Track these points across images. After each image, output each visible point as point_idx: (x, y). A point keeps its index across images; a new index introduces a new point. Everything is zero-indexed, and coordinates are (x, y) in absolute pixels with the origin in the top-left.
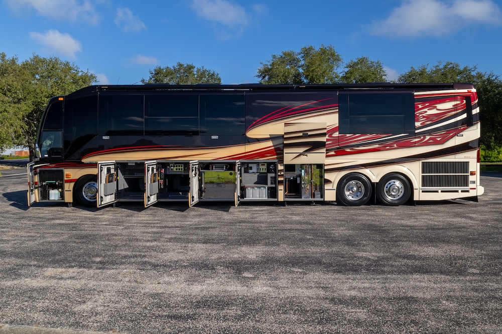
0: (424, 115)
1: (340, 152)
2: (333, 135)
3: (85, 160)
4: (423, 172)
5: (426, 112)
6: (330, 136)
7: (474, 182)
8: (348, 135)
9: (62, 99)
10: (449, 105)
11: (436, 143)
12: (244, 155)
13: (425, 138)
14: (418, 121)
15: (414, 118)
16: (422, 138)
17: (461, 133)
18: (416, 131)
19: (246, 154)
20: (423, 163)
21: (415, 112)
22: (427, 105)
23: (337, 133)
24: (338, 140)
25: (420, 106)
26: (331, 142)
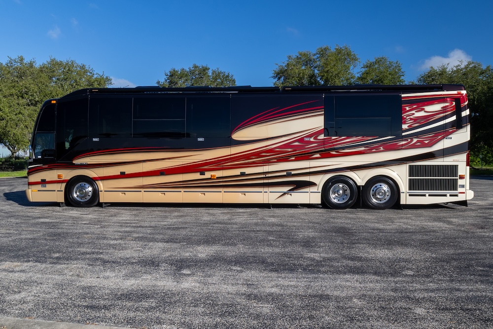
0: (411, 117)
1: (326, 155)
2: (319, 138)
3: (76, 162)
4: (410, 176)
5: (414, 114)
6: (315, 138)
7: (463, 186)
8: (333, 138)
9: (55, 102)
10: (437, 107)
11: (424, 145)
12: (230, 157)
13: (412, 140)
14: (405, 123)
15: (402, 121)
16: (409, 140)
17: (450, 136)
18: (403, 134)
19: (232, 156)
20: (410, 166)
21: (402, 114)
22: (414, 107)
23: (323, 135)
24: (324, 142)
25: (408, 109)
26: (316, 145)
